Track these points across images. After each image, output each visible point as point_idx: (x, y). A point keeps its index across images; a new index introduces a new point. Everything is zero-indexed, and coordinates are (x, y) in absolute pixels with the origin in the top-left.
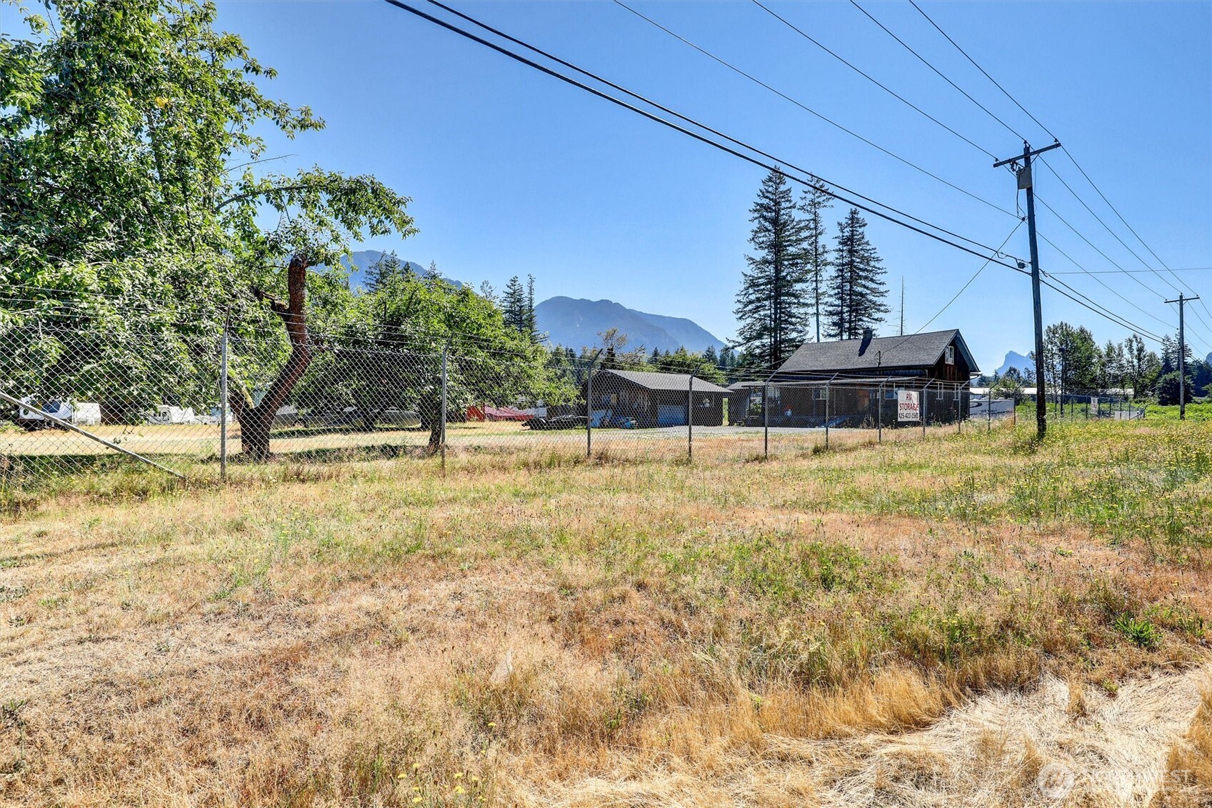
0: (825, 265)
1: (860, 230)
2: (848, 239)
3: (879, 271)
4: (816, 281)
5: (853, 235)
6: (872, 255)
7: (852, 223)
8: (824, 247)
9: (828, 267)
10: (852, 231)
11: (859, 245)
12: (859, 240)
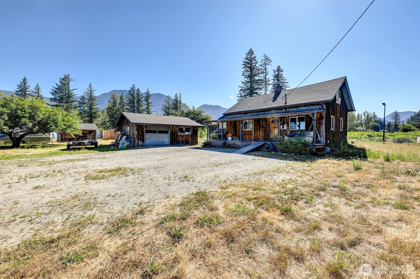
0: (269, 85)
1: (281, 73)
2: (277, 76)
3: (287, 87)
4: (266, 90)
5: (278, 75)
6: (285, 81)
7: (278, 70)
8: (268, 79)
9: (270, 86)
10: (278, 73)
11: (281, 78)
12: (281, 76)
